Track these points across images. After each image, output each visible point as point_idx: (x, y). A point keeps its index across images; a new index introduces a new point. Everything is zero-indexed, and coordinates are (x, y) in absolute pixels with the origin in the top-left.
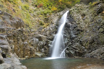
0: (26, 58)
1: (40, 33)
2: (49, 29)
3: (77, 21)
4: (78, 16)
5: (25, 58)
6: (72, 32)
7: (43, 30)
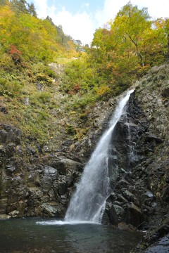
0: (11, 215)
1: (64, 155)
2: (87, 142)
3: (148, 114)
4: (154, 98)
5: (9, 217)
6: (131, 147)
7: (72, 146)
